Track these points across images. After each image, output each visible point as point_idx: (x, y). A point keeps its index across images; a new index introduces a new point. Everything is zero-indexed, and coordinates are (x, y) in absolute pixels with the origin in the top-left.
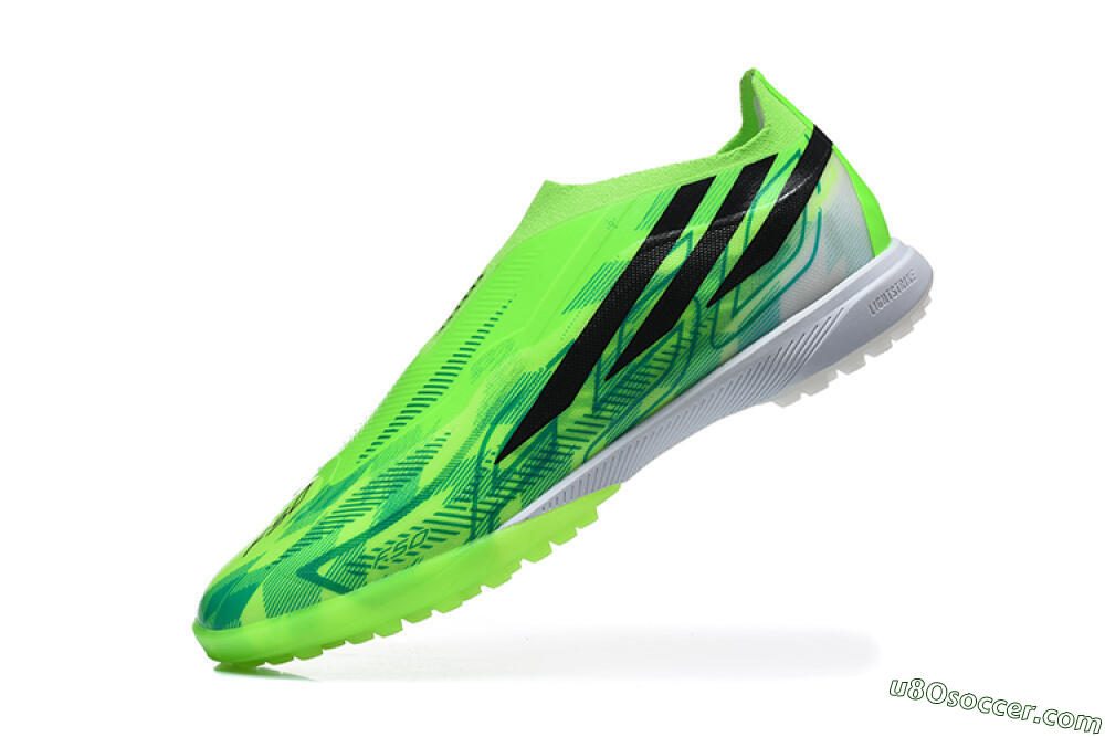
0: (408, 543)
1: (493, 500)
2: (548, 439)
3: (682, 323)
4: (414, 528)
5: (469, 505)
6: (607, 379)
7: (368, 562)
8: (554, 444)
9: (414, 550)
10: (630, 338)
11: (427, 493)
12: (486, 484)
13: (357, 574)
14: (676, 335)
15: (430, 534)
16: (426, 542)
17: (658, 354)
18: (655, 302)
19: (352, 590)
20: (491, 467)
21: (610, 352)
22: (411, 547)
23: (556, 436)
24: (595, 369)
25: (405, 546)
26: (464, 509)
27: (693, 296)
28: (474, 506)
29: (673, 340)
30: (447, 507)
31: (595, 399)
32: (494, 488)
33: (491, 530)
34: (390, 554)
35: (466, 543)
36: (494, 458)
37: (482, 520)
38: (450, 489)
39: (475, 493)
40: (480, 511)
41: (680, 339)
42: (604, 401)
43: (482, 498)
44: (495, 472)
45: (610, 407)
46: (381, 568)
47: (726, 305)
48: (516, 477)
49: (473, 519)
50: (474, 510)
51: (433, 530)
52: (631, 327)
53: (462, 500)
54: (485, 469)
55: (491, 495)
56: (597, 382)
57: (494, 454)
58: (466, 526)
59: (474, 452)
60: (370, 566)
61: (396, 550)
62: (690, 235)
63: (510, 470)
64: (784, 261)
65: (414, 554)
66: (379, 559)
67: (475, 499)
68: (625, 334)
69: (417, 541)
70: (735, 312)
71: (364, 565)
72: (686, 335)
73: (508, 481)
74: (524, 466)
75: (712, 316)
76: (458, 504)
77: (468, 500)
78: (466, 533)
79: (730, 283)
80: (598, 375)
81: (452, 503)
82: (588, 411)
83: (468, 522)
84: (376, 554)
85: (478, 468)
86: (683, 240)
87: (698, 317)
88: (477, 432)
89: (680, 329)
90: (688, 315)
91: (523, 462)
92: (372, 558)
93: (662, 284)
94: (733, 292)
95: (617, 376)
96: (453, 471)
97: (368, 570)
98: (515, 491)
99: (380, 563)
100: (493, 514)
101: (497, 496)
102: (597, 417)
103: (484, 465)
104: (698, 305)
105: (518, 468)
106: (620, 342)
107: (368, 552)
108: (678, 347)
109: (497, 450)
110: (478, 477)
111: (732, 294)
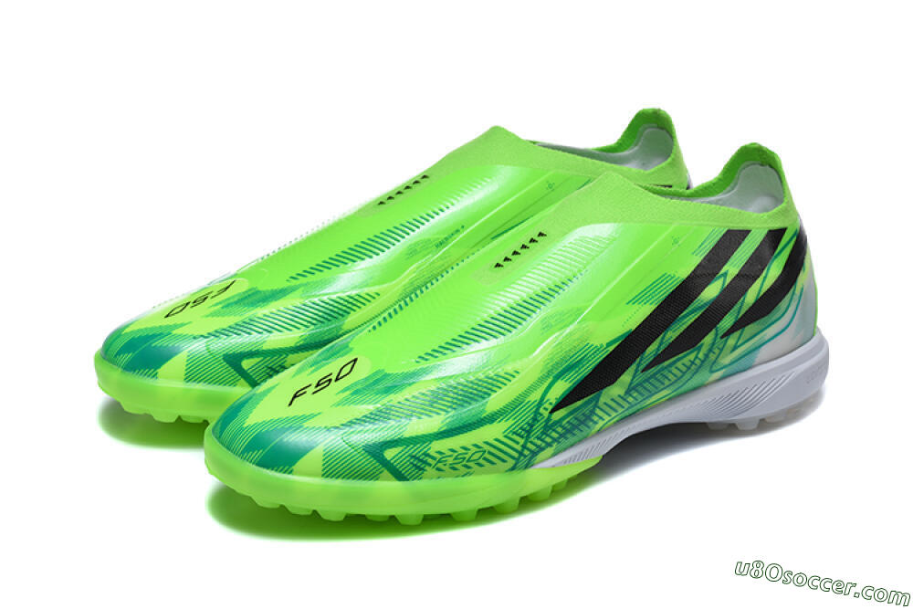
0: (467, 457)
1: (539, 442)
2: (590, 406)
3: (702, 345)
4: (476, 445)
5: (522, 441)
6: (643, 371)
7: (430, 460)
8: (593, 412)
9: (469, 464)
10: (668, 343)
11: (491, 419)
12: (538, 428)
13: (418, 467)
14: (695, 353)
15: (487, 455)
16: (481, 461)
17: (679, 364)
18: (692, 321)
19: (408, 480)
20: (546, 414)
21: (652, 350)
22: (468, 461)
23: (596, 406)
24: (638, 360)
25: (464, 458)
26: (518, 443)
27: (715, 326)
28: (526, 443)
29: (692, 357)
30: (505, 436)
31: (631, 384)
32: (543, 433)
33: (527, 467)
34: (450, 460)
35: (506, 471)
36: (550, 408)
37: (525, 456)
38: (511, 422)
39: (529, 432)
40: (528, 449)
41: (696, 357)
42: (634, 388)
43: (532, 439)
44: (549, 419)
45: (635, 395)
46: (438, 469)
47: (731, 341)
48: (560, 429)
49: (521, 454)
50: (524, 447)
51: (490, 453)
52: (672, 334)
53: (518, 435)
54: (541, 415)
55: (538, 438)
56: (636, 371)
57: (551, 404)
58: (512, 457)
59: (536, 396)
60: (430, 465)
61: (456, 459)
62: (725, 275)
63: (558, 422)
64: (774, 318)
65: (469, 467)
66: (439, 461)
67: (528, 437)
68: (666, 339)
69: (475, 457)
70: (735, 348)
71: (425, 462)
72: (701, 355)
73: (554, 430)
74: (568, 422)
75: (721, 347)
76: (515, 437)
77: (522, 437)
78: (511, 462)
79: (739, 325)
80: (638, 366)
81: (510, 435)
82: (622, 392)
83: (516, 455)
84: (438, 456)
85: (537, 412)
86: (720, 276)
87: (713, 344)
88: (541, 380)
89: (699, 349)
90: (708, 339)
91: (568, 419)
92: (434, 458)
93: (701, 308)
94: (739, 332)
95: (649, 371)
96: (517, 407)
97: (427, 468)
98: (555, 440)
99: (440, 465)
100: (534, 454)
101: (543, 440)
102: (625, 400)
103: (541, 410)
104: (717, 335)
105: (564, 422)
106: (660, 345)
107: (432, 452)
108: (693, 363)
109: (554, 402)
110: (535, 419)
111: (737, 334)
